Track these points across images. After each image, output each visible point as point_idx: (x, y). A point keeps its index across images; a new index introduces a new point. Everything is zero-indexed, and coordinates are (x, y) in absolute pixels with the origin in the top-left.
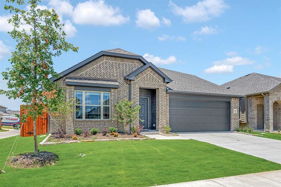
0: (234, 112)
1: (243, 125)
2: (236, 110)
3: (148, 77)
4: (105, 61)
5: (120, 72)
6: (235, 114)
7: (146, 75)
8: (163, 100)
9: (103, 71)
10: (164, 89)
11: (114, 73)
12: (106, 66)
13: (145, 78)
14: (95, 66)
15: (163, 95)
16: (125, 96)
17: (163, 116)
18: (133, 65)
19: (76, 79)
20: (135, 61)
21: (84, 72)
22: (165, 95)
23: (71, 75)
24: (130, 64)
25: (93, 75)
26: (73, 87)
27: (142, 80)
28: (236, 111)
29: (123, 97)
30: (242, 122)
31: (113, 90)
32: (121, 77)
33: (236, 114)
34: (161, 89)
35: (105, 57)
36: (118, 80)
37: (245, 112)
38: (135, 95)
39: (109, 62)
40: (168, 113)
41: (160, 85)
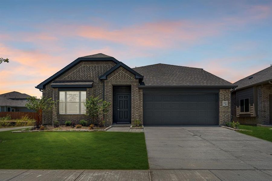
0: (224, 105)
1: (253, 119)
2: (227, 102)
3: (120, 75)
4: (83, 65)
5: (96, 73)
6: (225, 107)
7: (118, 74)
8: (135, 95)
9: (81, 74)
10: (136, 85)
11: (91, 75)
12: (83, 70)
13: (117, 77)
14: (75, 70)
15: (136, 91)
16: (100, 94)
17: (136, 110)
18: (107, 66)
19: (60, 82)
20: (109, 63)
21: (67, 77)
22: (137, 91)
23: (57, 79)
24: (105, 65)
25: (74, 78)
26: (57, 89)
27: (114, 79)
28: (227, 104)
29: (99, 95)
30: (251, 116)
31: (88, 89)
32: (97, 77)
33: (227, 106)
34: (133, 85)
35: (83, 62)
36: (94, 80)
37: (254, 104)
38: (108, 92)
39: (87, 66)
40: (142, 107)
41: (132, 82)
